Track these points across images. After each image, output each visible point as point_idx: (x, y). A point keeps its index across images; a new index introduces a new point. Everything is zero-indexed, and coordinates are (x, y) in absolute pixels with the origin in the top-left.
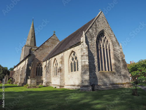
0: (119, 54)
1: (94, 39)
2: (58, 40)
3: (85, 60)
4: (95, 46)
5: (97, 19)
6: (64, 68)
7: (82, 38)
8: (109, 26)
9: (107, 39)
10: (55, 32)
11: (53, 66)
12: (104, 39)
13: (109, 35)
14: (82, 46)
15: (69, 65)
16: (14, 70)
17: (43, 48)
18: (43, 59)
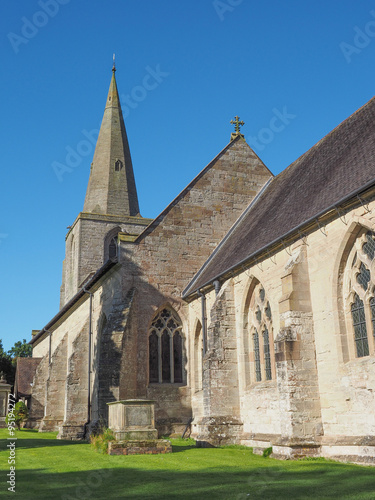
2: (262, 170)
6: (310, 331)
10: (239, 125)
11: (246, 325)
15: (341, 317)
16: (34, 355)
17: (178, 223)
18: (186, 283)
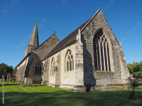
0: (119, 54)
1: (91, 37)
2: (58, 40)
3: (79, 59)
4: (92, 45)
5: (94, 17)
6: (60, 67)
7: (77, 36)
8: (108, 25)
9: (105, 38)
10: (55, 32)
11: (51, 65)
12: (102, 38)
13: (108, 33)
14: (78, 44)
15: (65, 64)
16: (17, 69)
17: (42, 47)
18: (43, 58)
